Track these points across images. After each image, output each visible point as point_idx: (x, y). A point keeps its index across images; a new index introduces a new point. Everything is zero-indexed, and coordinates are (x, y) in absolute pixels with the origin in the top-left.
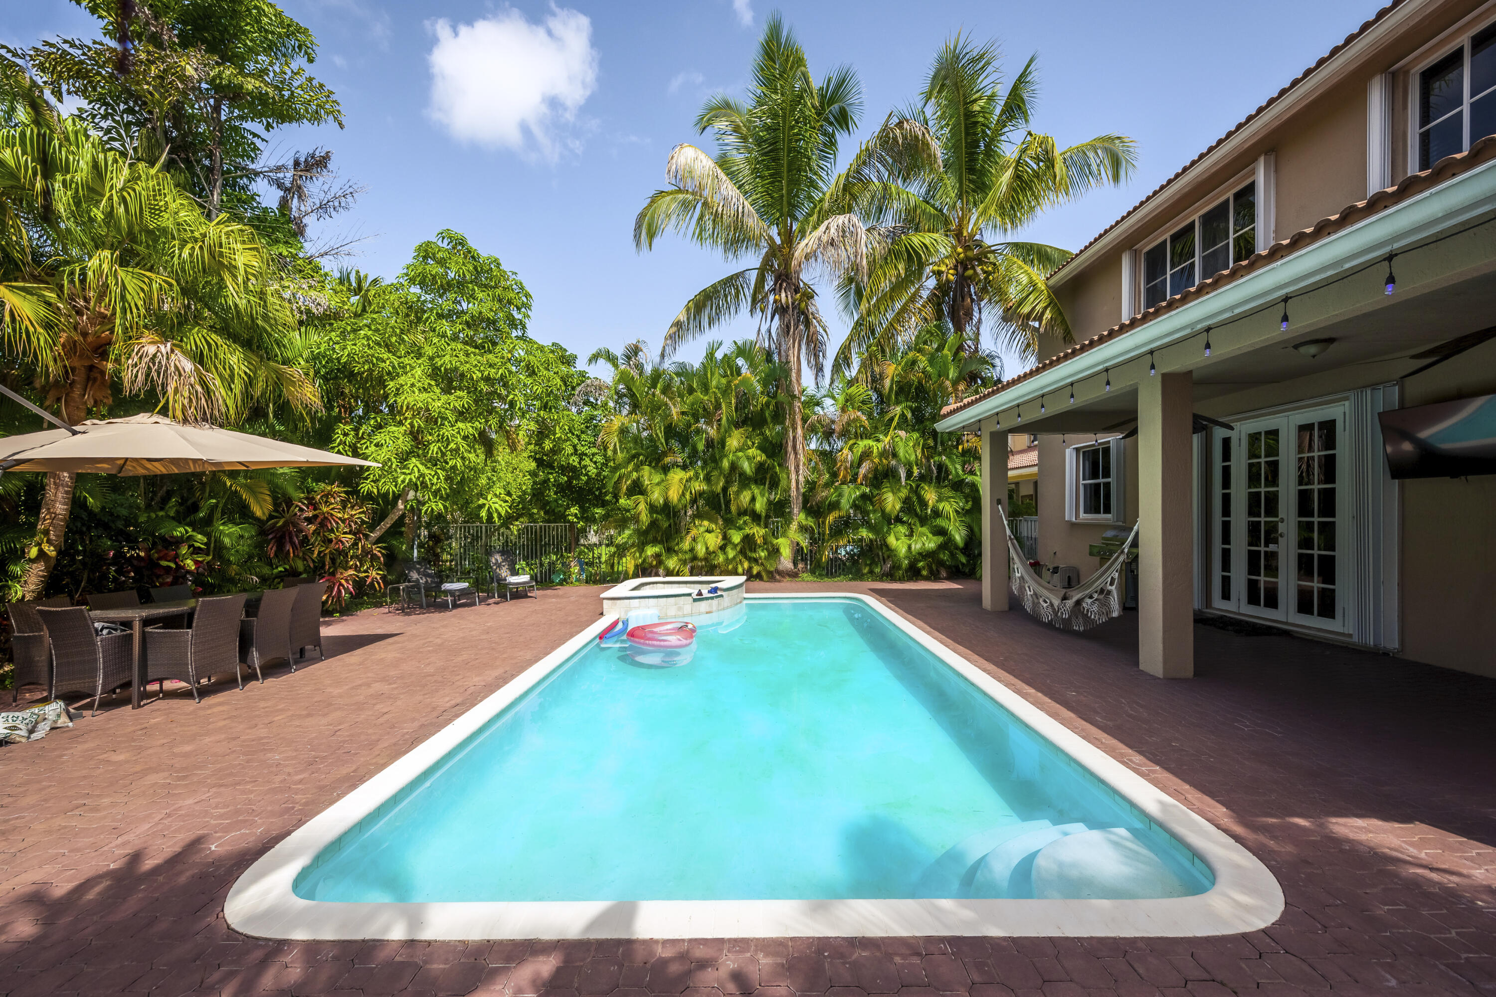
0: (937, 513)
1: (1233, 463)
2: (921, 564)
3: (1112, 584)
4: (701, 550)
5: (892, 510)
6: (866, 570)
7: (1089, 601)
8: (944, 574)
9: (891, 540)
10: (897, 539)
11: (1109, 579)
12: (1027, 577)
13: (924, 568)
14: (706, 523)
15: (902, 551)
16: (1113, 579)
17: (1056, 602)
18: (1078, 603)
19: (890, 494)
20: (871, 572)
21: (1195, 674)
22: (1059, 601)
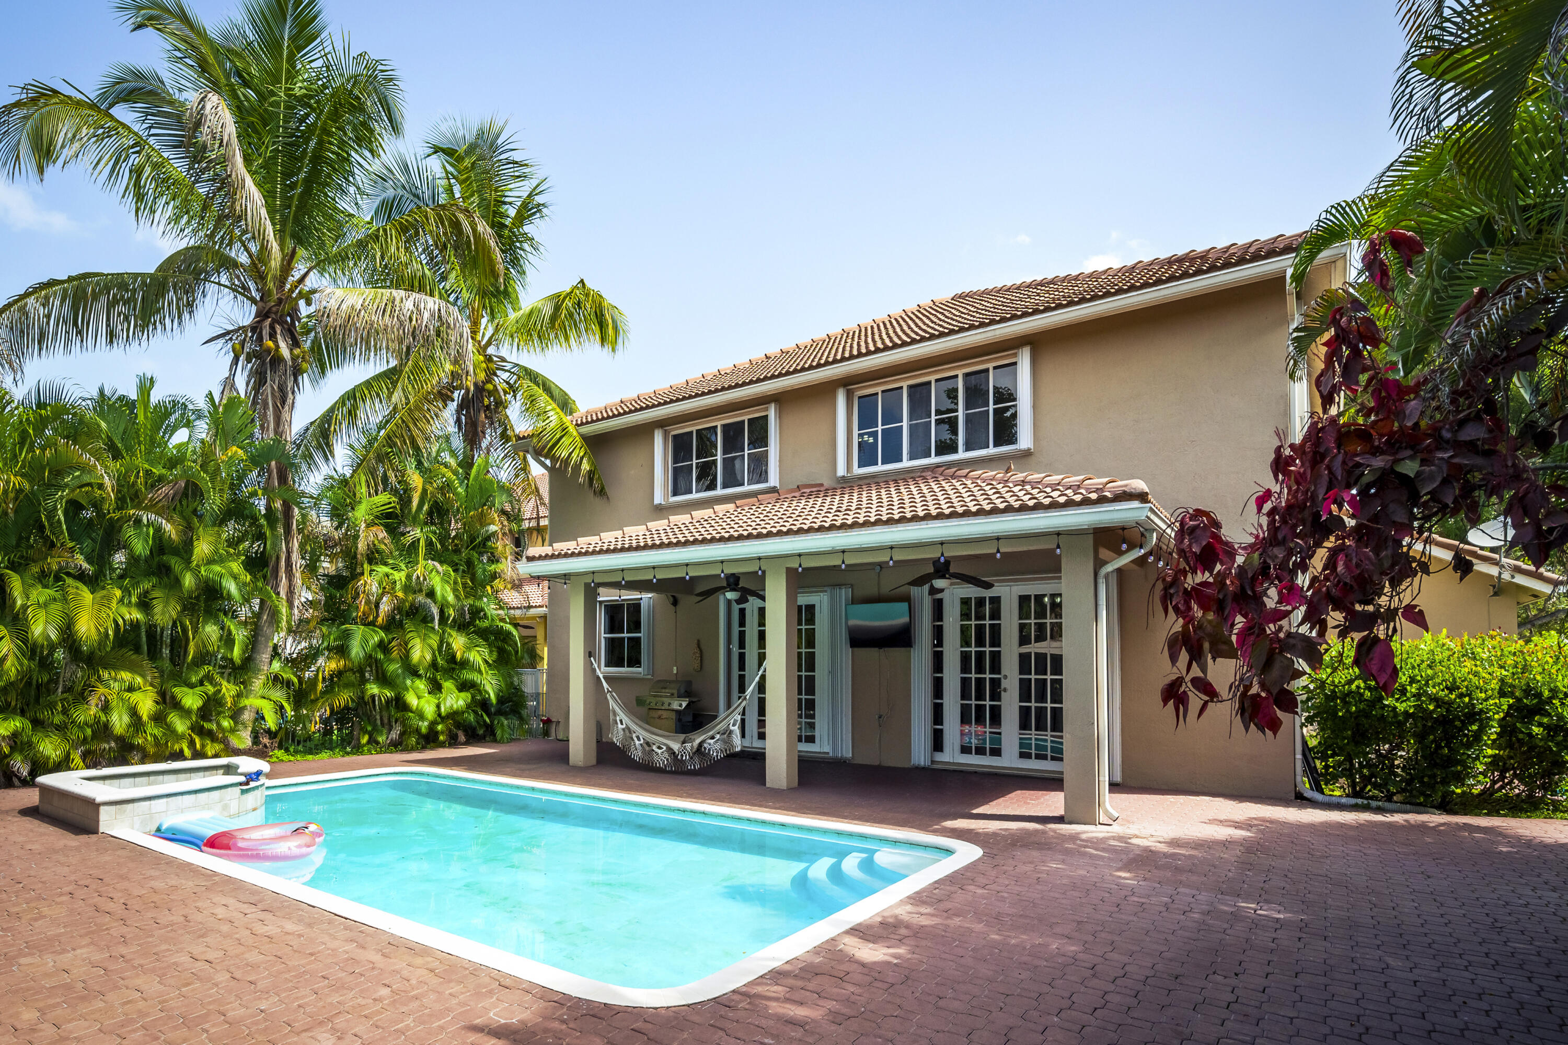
0: (465, 664)
1: (747, 629)
2: (440, 727)
3: (734, 725)
4: (119, 721)
5: (420, 661)
6: (365, 740)
7: (712, 741)
8: (462, 738)
9: (412, 700)
10: (419, 697)
11: (732, 721)
12: (633, 727)
13: (442, 733)
14: (126, 675)
15: (429, 710)
16: (736, 721)
17: (676, 746)
18: (700, 745)
19: (417, 640)
20: (372, 741)
21: (799, 784)
22: (679, 745)
